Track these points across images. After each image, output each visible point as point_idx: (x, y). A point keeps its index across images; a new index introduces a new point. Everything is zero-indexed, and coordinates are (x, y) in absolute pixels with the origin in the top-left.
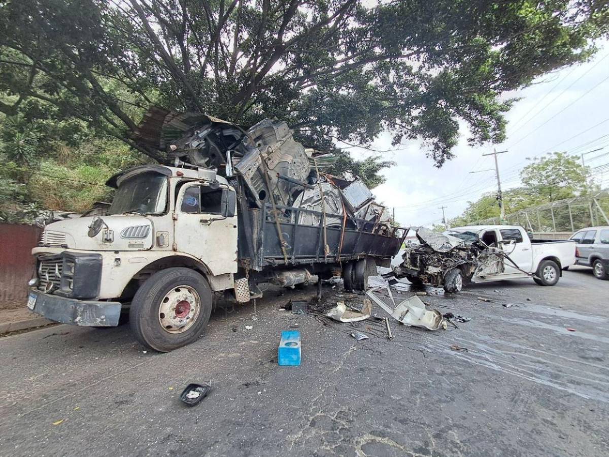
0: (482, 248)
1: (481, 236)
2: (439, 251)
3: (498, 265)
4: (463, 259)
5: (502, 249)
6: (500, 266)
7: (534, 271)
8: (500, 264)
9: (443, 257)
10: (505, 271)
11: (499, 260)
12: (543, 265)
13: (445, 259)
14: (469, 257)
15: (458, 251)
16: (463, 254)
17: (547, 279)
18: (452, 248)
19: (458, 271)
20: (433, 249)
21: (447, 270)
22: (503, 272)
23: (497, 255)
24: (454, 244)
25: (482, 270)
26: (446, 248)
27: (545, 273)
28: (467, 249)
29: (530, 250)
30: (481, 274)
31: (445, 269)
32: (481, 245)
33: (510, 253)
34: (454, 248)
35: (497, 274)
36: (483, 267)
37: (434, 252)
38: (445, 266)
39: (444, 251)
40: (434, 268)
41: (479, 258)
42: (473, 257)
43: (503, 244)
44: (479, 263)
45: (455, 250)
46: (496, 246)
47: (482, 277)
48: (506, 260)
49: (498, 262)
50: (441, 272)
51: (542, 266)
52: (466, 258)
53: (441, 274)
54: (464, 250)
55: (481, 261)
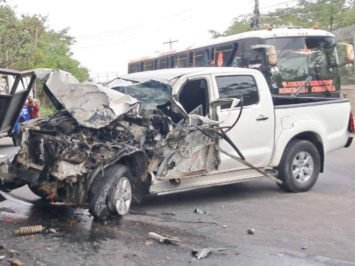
0: (177, 118)
1: (176, 90)
2: (88, 125)
3: (207, 153)
4: (135, 143)
5: (217, 118)
6: (211, 156)
7: (276, 162)
8: (211, 150)
9: (90, 140)
10: (220, 167)
11: (210, 143)
12: (293, 149)
13: (96, 143)
14: (150, 138)
15: (127, 124)
16: (137, 131)
17: (298, 177)
18: (115, 118)
19: (121, 170)
20: (75, 123)
21: (98, 170)
22: (216, 168)
23: (204, 132)
24: (119, 110)
25: (173, 164)
26: (102, 118)
27: (295, 167)
28: (145, 120)
29: (271, 120)
30: (172, 174)
31: (93, 168)
32: (175, 110)
33: (230, 128)
34: (119, 118)
35: (202, 173)
36: (175, 158)
37: (78, 128)
38: (94, 161)
39: (98, 125)
40: (71, 166)
41: (169, 140)
42: (158, 138)
43: (219, 108)
44: (167, 152)
45: (123, 123)
46: (205, 112)
47: (173, 182)
48: (223, 143)
49: (208, 146)
50: (85, 175)
51: (290, 154)
52: (143, 141)
53: (83, 178)
54: (139, 122)
55: (170, 147)
